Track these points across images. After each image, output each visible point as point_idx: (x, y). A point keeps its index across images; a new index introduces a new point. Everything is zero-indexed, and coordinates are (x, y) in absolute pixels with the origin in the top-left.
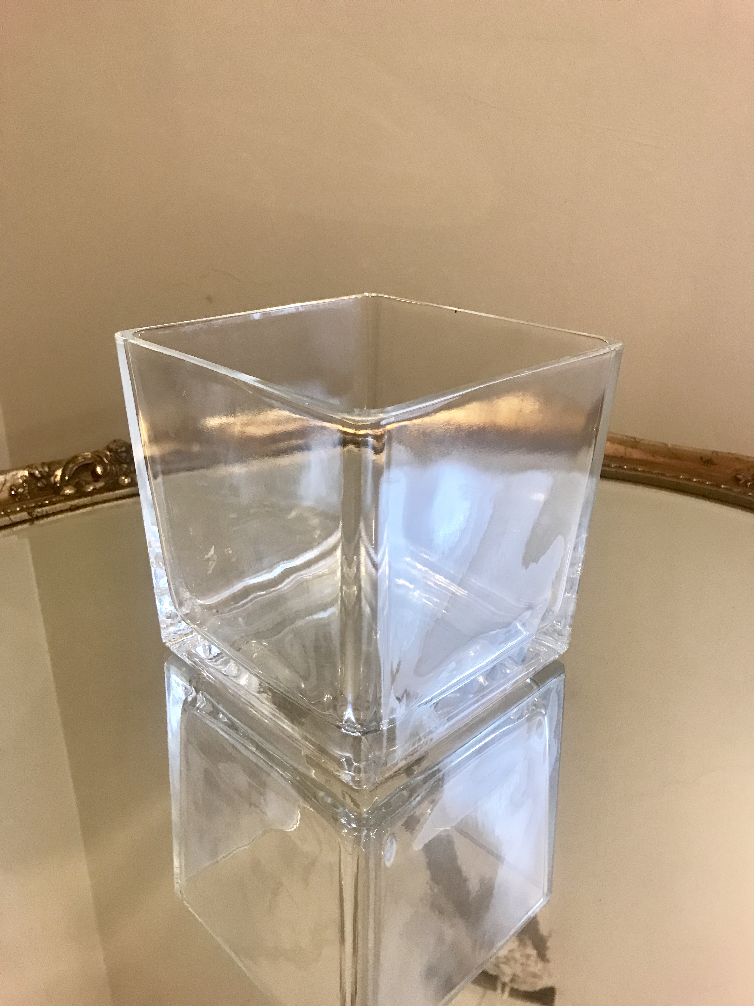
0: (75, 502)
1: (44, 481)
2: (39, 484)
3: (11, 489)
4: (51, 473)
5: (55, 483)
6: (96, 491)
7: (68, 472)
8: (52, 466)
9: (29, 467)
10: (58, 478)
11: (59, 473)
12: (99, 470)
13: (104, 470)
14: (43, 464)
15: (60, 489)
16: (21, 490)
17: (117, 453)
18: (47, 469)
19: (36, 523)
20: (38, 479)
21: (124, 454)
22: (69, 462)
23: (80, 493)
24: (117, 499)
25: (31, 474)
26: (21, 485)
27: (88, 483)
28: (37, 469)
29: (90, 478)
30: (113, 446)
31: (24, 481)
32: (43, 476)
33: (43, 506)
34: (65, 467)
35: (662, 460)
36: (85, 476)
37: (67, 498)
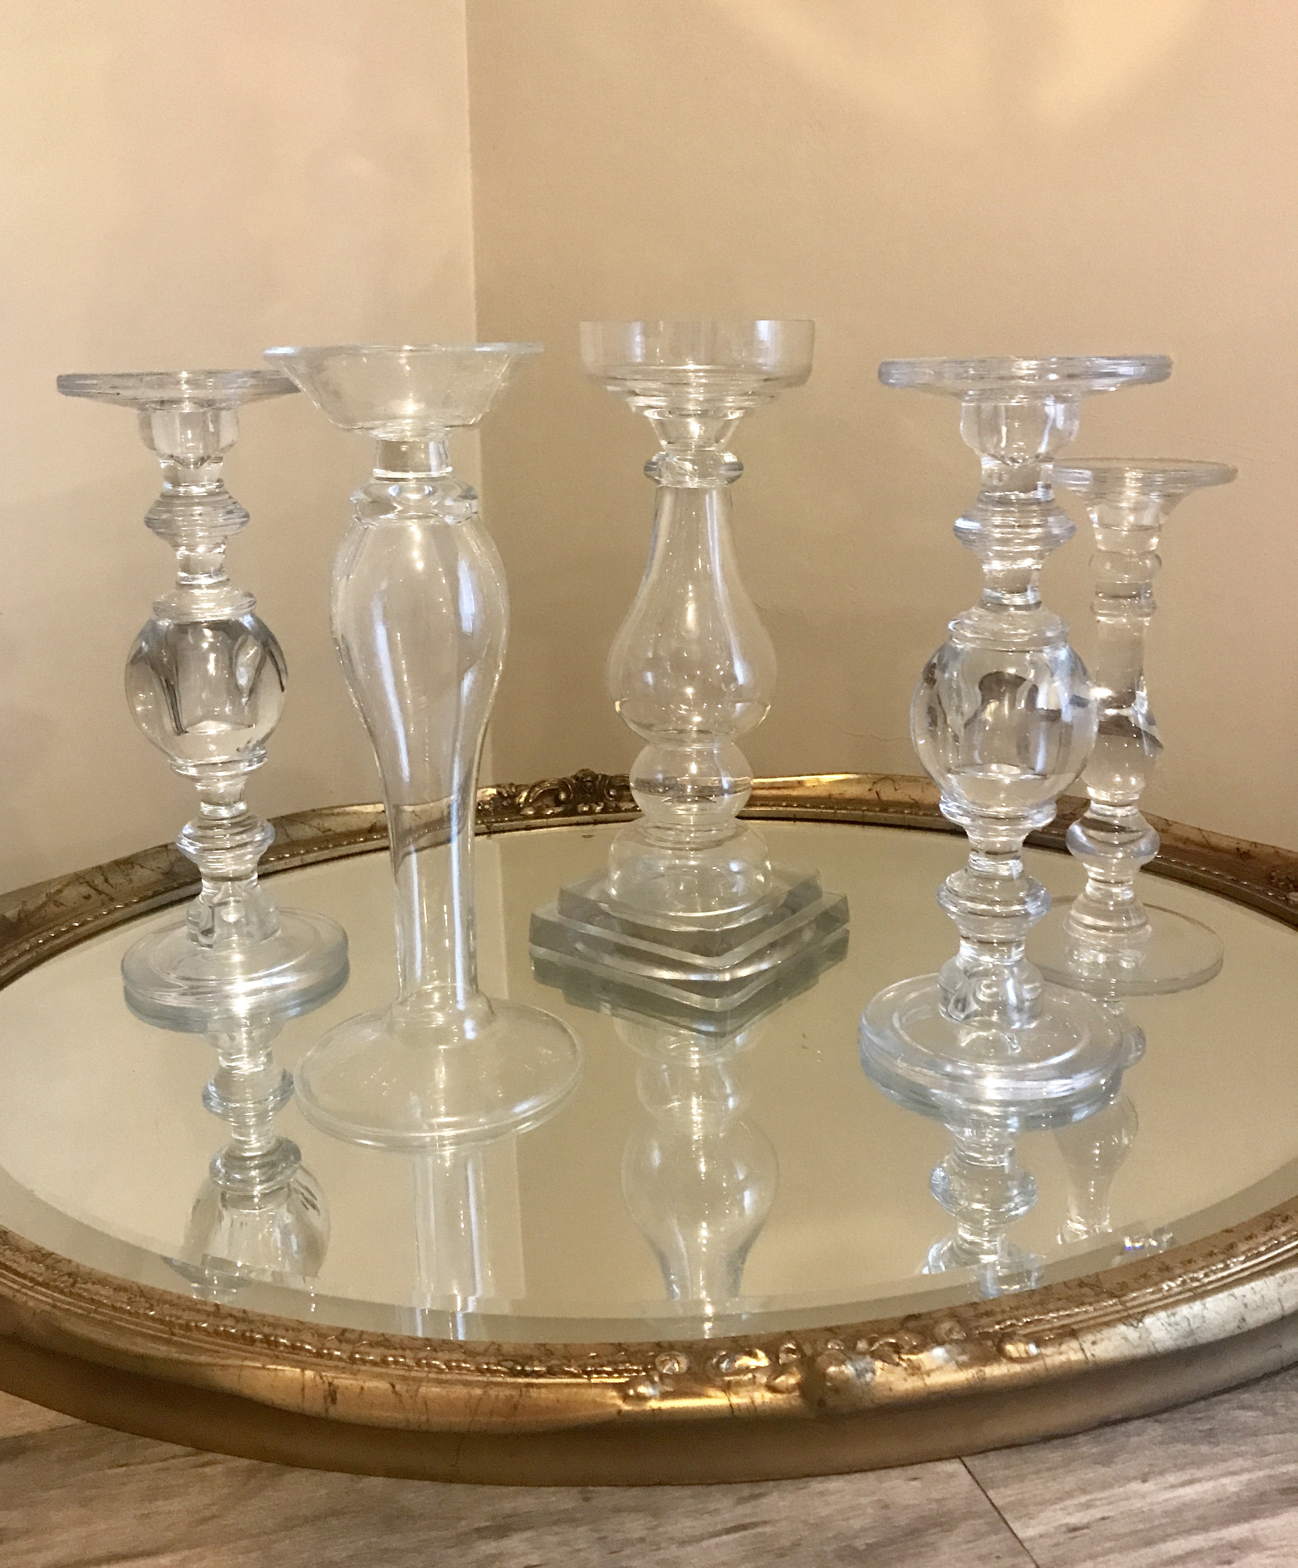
0: (533, 822)
1: (509, 801)
2: (505, 803)
3: (479, 805)
4: (518, 794)
5: (519, 804)
6: (554, 815)
7: (532, 795)
8: (519, 789)
9: (498, 786)
10: (522, 800)
11: (525, 794)
12: (563, 796)
13: (568, 796)
14: (512, 785)
15: (522, 809)
16: (487, 807)
17: (583, 782)
18: (514, 790)
19: (493, 836)
20: (505, 798)
21: (589, 784)
22: (534, 786)
23: (538, 815)
24: (570, 825)
25: (499, 793)
26: (488, 803)
27: (548, 807)
28: (504, 787)
29: (551, 803)
30: (580, 775)
31: (492, 799)
32: (509, 796)
33: (502, 821)
34: (532, 789)
35: (1194, 848)
36: (548, 800)
37: (527, 817)
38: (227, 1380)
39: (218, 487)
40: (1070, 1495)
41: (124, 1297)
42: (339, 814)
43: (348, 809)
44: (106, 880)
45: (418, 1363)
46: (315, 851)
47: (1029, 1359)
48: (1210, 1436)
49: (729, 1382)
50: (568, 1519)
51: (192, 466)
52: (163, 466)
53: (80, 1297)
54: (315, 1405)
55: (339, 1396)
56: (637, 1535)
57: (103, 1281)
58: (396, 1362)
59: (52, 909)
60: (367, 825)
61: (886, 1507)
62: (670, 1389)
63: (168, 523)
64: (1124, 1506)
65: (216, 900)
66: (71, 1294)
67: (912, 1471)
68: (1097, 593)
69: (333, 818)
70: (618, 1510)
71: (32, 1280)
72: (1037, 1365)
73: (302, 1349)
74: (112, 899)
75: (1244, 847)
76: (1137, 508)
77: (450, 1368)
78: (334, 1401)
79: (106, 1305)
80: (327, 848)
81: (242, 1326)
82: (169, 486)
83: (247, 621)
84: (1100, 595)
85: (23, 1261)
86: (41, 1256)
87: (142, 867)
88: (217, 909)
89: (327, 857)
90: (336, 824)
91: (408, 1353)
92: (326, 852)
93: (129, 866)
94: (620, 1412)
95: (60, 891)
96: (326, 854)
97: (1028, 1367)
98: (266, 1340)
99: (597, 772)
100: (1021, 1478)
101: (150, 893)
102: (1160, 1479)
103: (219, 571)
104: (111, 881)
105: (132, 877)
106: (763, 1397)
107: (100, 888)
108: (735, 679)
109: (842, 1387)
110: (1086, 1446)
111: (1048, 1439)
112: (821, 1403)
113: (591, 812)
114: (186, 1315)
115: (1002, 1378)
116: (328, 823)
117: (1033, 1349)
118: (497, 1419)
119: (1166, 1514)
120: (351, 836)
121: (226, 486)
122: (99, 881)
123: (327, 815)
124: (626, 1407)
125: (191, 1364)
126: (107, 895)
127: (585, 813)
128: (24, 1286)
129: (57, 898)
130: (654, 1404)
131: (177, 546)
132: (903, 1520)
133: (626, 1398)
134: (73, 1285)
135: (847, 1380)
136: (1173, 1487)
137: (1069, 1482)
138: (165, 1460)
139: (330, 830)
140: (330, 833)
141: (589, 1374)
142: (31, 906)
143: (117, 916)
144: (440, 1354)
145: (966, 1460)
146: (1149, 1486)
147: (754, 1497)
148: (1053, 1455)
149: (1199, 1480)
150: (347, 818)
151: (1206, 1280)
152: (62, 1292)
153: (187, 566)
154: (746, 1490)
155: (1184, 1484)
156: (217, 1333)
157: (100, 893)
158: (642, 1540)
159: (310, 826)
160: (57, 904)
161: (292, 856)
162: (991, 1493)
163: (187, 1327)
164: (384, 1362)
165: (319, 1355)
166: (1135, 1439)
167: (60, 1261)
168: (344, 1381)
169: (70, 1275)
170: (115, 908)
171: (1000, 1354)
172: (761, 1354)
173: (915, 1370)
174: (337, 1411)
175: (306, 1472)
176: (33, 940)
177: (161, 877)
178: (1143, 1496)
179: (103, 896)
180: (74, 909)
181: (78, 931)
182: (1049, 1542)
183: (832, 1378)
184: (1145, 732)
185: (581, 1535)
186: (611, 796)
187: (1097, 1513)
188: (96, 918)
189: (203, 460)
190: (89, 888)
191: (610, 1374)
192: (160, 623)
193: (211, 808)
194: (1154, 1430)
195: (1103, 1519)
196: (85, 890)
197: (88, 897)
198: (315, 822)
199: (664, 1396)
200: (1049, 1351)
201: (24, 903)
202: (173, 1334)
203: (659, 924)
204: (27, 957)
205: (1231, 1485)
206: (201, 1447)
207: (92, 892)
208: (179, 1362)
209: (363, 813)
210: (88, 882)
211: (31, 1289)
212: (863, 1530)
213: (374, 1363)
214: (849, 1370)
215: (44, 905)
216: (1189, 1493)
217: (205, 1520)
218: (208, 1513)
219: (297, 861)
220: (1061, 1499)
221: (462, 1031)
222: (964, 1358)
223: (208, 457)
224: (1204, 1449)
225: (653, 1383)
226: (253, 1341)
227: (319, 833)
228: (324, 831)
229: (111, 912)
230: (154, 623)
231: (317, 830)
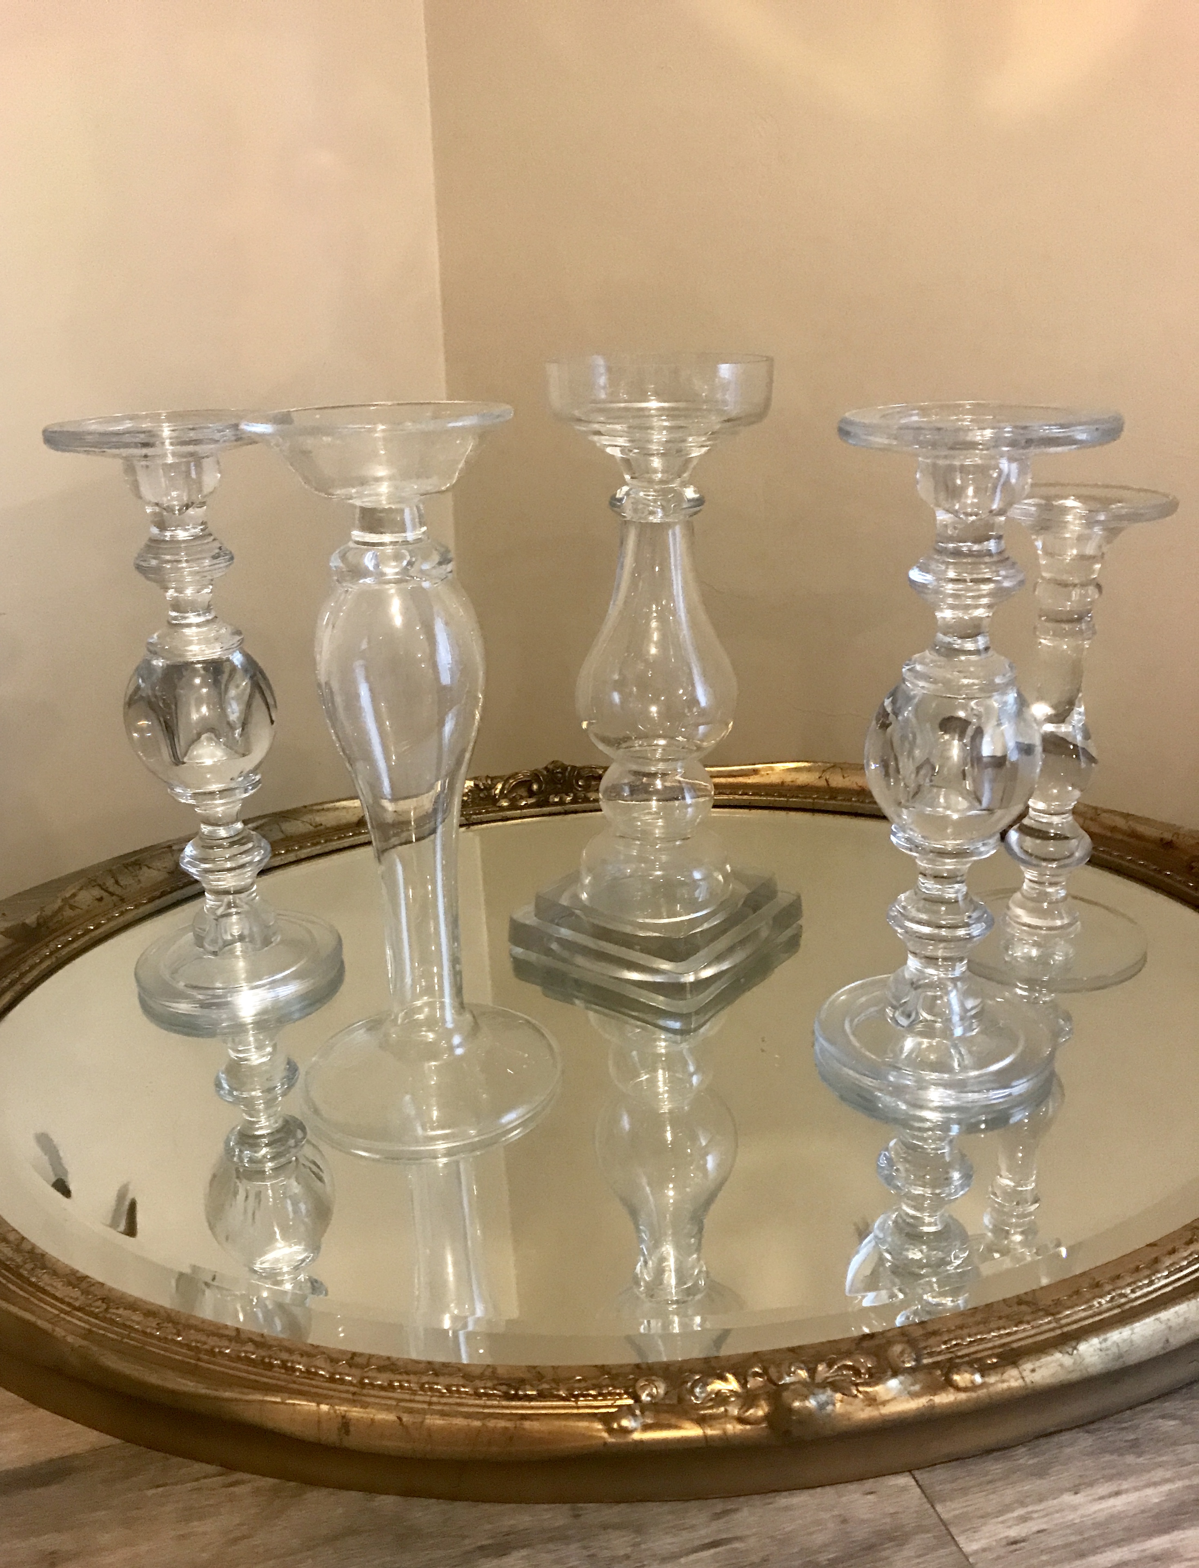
0: (509, 813)
1: (485, 792)
2: (481, 795)
4: (493, 787)
5: (495, 795)
6: (527, 806)
7: (507, 786)
8: (495, 779)
9: (475, 779)
10: (497, 792)
11: (499, 786)
12: (535, 787)
13: (540, 787)
14: (488, 777)
15: (497, 801)
16: (468, 799)
17: (553, 773)
18: (489, 782)
19: (472, 827)
20: (481, 790)
21: (560, 775)
22: (509, 778)
23: (513, 806)
24: (543, 815)
25: (476, 785)
26: (469, 795)
27: (522, 798)
28: (481, 780)
29: (525, 794)
30: (551, 767)
31: (470, 791)
32: (485, 788)
33: (480, 813)
34: (506, 781)
35: (1119, 837)
36: (523, 792)
37: (502, 809)
38: (251, 1415)
39: (202, 530)
40: (1007, 1508)
41: (153, 1322)
42: (328, 810)
43: (338, 804)
44: (117, 882)
45: (422, 1388)
46: (309, 847)
47: (974, 1387)
48: (1135, 1447)
49: (704, 1415)
50: (558, 1537)
51: (177, 512)
52: (148, 511)
53: (112, 1322)
54: (331, 1436)
55: (352, 1429)
56: (622, 1553)
57: (133, 1305)
58: (401, 1387)
59: (68, 913)
60: (355, 819)
61: (845, 1521)
62: (649, 1421)
63: (158, 570)
64: (1058, 1518)
65: (220, 912)
66: (104, 1320)
67: (869, 1484)
68: (1040, 616)
69: (323, 813)
70: (605, 1527)
71: (69, 1304)
72: (982, 1392)
73: (316, 1374)
74: (122, 900)
75: (1168, 836)
76: (1081, 539)
77: (449, 1391)
78: (347, 1432)
79: (136, 1330)
80: (318, 843)
81: (262, 1352)
82: (155, 531)
83: (237, 659)
84: (1043, 618)
85: (59, 1285)
86: (77, 1280)
87: (149, 868)
88: (220, 920)
89: (320, 852)
90: (327, 819)
91: (412, 1377)
92: (318, 847)
93: (137, 867)
94: (605, 1444)
95: (74, 895)
96: (317, 849)
97: (974, 1395)
98: (284, 1365)
99: (567, 763)
100: (964, 1491)
101: (158, 893)
102: (1089, 1491)
103: (208, 609)
104: (122, 883)
105: (140, 877)
106: (733, 1428)
107: (111, 889)
108: (697, 702)
109: (807, 1416)
110: (1024, 1458)
111: (988, 1452)
112: (787, 1433)
113: (562, 803)
114: (212, 1341)
115: (951, 1404)
116: (319, 819)
117: (978, 1379)
118: (494, 1449)
119: (1097, 1525)
120: (341, 830)
121: (211, 528)
122: (110, 883)
123: (318, 811)
124: (611, 1440)
125: (217, 1398)
126: (118, 896)
127: (556, 804)
128: (62, 1311)
129: (72, 901)
130: (637, 1436)
131: (166, 589)
132: (860, 1534)
133: (610, 1431)
134: (106, 1310)
135: (810, 1413)
136: (1102, 1498)
137: (1009, 1494)
138: (197, 1480)
139: (321, 825)
140: (322, 827)
141: (577, 1397)
142: (48, 912)
143: (129, 917)
144: (441, 1379)
145: (917, 1473)
146: (1079, 1499)
147: (726, 1513)
148: (995, 1467)
149: (1127, 1491)
150: (337, 813)
151: (1133, 1296)
152: (96, 1316)
153: (177, 606)
154: (719, 1506)
155: (1110, 1496)
156: (239, 1358)
157: (112, 894)
158: (627, 1557)
159: (303, 822)
160: (72, 907)
161: (287, 852)
162: (939, 1508)
163: (211, 1352)
164: (390, 1387)
165: (332, 1380)
166: (1068, 1450)
167: (93, 1285)
168: (356, 1413)
169: (103, 1300)
170: (127, 910)
171: (949, 1384)
172: (730, 1376)
173: (872, 1401)
174: (352, 1441)
175: (325, 1491)
176: (52, 946)
177: (167, 876)
178: (1075, 1508)
179: (114, 898)
180: (87, 911)
181: (93, 934)
182: (990, 1556)
183: (798, 1411)
184: (1083, 749)
185: (573, 1552)
186: (580, 786)
187: (1033, 1526)
188: (109, 920)
189: (187, 506)
190: (103, 892)
191: (595, 1397)
192: (154, 662)
193: (210, 828)
194: (1085, 1441)
195: (1039, 1532)
196: (97, 892)
197: (100, 899)
198: (307, 818)
199: (646, 1428)
200: (992, 1379)
201: (42, 909)
202: (199, 1359)
203: (628, 929)
204: (47, 963)
205: (1154, 1496)
206: (229, 1467)
207: (105, 894)
208: (207, 1397)
209: (350, 808)
210: (99, 885)
211: (66, 1313)
212: (825, 1546)
213: (381, 1388)
214: (812, 1403)
215: (60, 909)
216: (1118, 1504)
217: (235, 1541)
218: (238, 1534)
219: (291, 857)
220: (1001, 1513)
221: (451, 1048)
222: (917, 1388)
223: (193, 503)
224: (1130, 1459)
225: (634, 1415)
226: (271, 1366)
227: (311, 828)
228: (316, 826)
229: (122, 913)
230: (148, 663)
231: (309, 826)
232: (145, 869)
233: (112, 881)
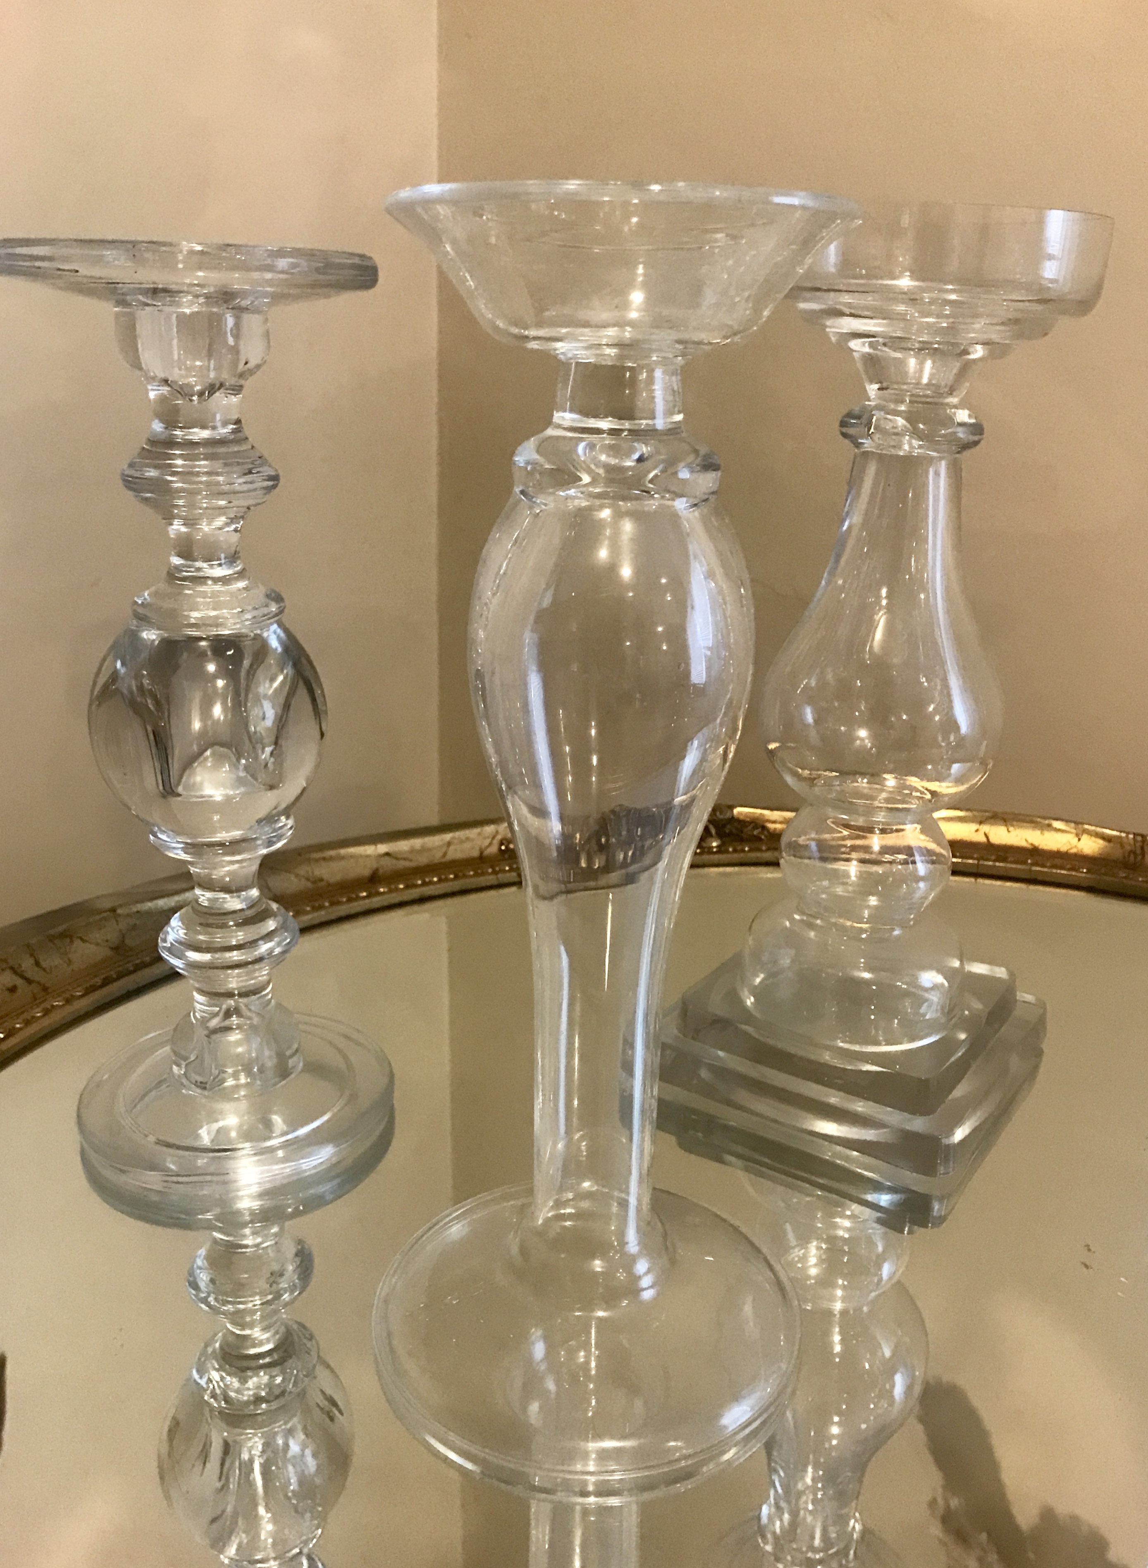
39: (234, 432)
42: (331, 858)
43: (343, 851)
44: (37, 964)
46: (308, 913)
51: (195, 398)
52: (152, 395)
60: (367, 872)
63: (162, 488)
74: (45, 989)
80: (321, 907)
82: (157, 426)
87: (84, 941)
89: (324, 919)
90: (329, 872)
93: (68, 940)
96: (321, 915)
101: (98, 981)
103: (232, 559)
104: (44, 964)
105: (70, 956)
107: (28, 975)
120: (350, 888)
121: (247, 431)
122: (27, 964)
123: (317, 860)
126: (39, 983)
131: (169, 518)
140: (323, 884)
143: (56, 1018)
150: (343, 863)
153: (187, 550)
157: (29, 981)
159: (297, 876)
170: (53, 1006)
177: (109, 953)
188: (27, 1023)
189: (212, 389)
190: (14, 977)
192: (144, 635)
193: (211, 895)
196: (9, 979)
197: (13, 989)
198: (303, 870)
207: (19, 982)
209: (361, 856)
210: (12, 969)
223: (222, 385)
227: (309, 885)
228: (314, 882)
229: (47, 1012)
230: (133, 636)
231: (304, 881)
232: (77, 943)
233: (31, 961)
